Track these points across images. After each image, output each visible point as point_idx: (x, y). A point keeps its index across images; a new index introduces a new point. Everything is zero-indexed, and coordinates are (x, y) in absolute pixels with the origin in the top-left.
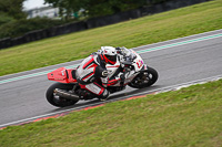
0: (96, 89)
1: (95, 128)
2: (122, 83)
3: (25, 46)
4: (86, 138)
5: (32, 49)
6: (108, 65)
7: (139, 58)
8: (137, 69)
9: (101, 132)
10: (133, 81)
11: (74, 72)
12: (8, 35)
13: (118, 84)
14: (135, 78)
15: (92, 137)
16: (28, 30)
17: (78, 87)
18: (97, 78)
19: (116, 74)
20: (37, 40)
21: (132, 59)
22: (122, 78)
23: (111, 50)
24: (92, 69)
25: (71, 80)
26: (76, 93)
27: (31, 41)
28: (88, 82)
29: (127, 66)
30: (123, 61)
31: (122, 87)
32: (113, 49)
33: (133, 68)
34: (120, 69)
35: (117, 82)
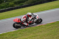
0: (26, 24)
1: (53, 28)
2: (33, 22)
3: (35, 6)
4: (51, 31)
5: (37, 7)
6: (29, 18)
7: (38, 16)
8: (37, 19)
9: (55, 29)
10: (36, 22)
11: (20, 19)
12: (30, 3)
13: (32, 23)
14: (36, 21)
15: (53, 30)
16: (36, 2)
17: (21, 23)
18: (26, 21)
19: (31, 20)
20: (38, 4)
21: (36, 16)
22: (33, 21)
23: (30, 14)
24: (25, 19)
25: (19, 21)
26: (21, 25)
27: (36, 5)
28: (24, 22)
29: (34, 18)
30: (33, 16)
31: (33, 23)
32: (31, 13)
33: (36, 18)
34: (33, 19)
35: (32, 22)
